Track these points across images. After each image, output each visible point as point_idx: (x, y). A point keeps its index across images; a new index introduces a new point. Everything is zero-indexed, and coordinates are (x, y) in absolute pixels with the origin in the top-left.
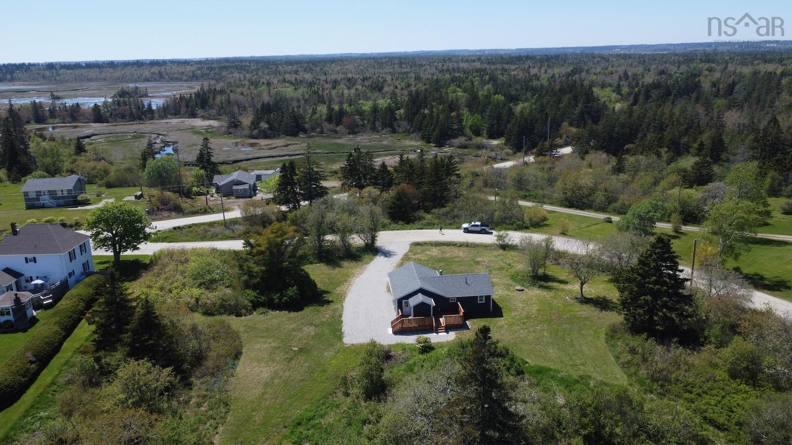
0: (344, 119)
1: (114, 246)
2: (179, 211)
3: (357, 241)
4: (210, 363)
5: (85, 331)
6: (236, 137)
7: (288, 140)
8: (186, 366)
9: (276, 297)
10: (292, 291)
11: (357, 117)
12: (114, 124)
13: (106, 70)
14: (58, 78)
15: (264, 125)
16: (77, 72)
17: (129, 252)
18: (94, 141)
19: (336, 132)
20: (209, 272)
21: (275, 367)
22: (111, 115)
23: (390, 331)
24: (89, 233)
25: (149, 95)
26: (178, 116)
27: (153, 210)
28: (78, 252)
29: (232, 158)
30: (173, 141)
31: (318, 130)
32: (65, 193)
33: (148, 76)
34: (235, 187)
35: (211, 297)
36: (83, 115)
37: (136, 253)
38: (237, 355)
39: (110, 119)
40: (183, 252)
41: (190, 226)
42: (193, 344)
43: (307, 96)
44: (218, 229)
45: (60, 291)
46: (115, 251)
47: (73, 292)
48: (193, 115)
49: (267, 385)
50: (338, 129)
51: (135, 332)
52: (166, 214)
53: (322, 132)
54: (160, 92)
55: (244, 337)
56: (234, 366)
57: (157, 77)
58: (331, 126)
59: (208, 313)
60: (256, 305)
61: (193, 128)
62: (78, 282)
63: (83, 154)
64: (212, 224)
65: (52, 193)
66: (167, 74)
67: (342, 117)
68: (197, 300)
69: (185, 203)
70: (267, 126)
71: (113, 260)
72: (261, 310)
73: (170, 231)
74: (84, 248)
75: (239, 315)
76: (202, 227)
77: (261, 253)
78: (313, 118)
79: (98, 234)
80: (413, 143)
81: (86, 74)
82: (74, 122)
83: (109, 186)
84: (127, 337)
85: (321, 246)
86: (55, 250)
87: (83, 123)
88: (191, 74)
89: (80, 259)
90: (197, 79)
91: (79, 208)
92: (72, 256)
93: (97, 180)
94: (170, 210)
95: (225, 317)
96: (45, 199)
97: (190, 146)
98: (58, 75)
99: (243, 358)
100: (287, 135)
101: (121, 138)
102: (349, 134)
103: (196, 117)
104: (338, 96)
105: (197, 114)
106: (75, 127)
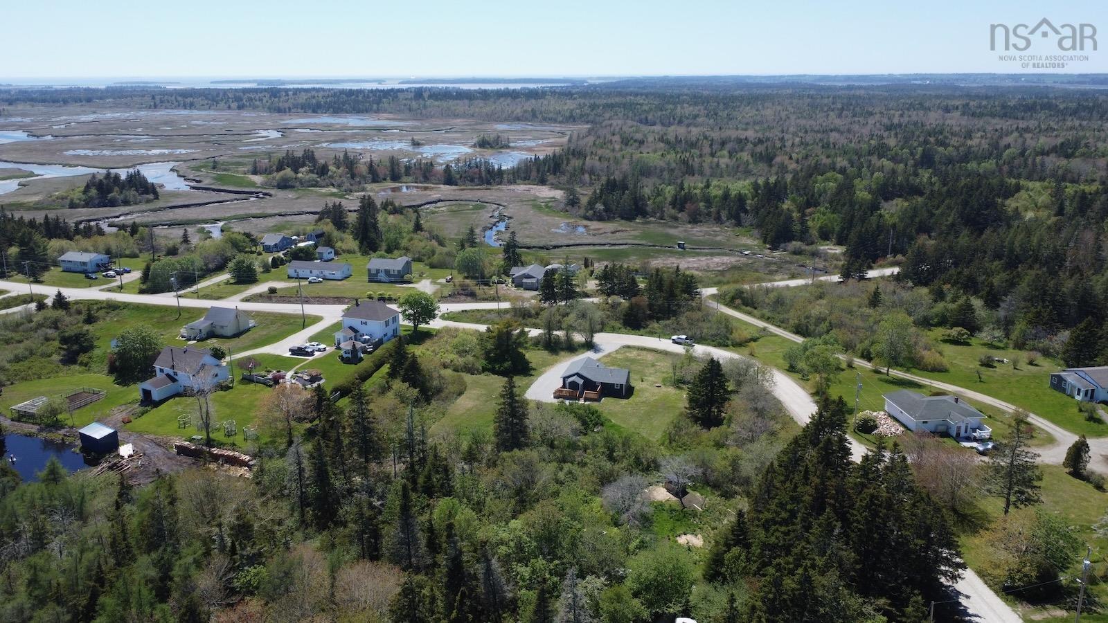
0: (688, 206)
1: (414, 320)
2: (473, 296)
3: (579, 338)
4: (443, 395)
5: (385, 369)
6: (571, 216)
7: (621, 225)
8: (430, 393)
9: (497, 366)
10: (507, 364)
11: (702, 204)
12: (462, 187)
13: (476, 102)
14: (424, 112)
15: (600, 207)
16: (444, 104)
17: (423, 326)
18: (437, 210)
19: (676, 219)
20: (463, 345)
21: (477, 402)
22: (461, 177)
23: (552, 396)
24: (400, 310)
25: (512, 145)
26: (527, 182)
27: (454, 294)
28: (391, 321)
29: (554, 243)
30: (509, 215)
31: (658, 215)
32: (396, 273)
33: (519, 115)
34: (525, 280)
35: (461, 361)
36: (435, 175)
37: (427, 326)
38: (460, 394)
39: (459, 181)
40: (457, 330)
41: (473, 311)
42: (435, 383)
43: (673, 165)
44: (492, 316)
45: (377, 345)
46: (414, 323)
47: (384, 346)
48: (543, 182)
49: (468, 410)
50: (680, 215)
51: (406, 370)
52: (463, 298)
53: (662, 218)
54: (524, 140)
55: (469, 386)
56: (456, 399)
57: (529, 116)
58: (673, 211)
59: (456, 370)
60: (484, 370)
61: (536, 198)
62: (388, 340)
63: (419, 232)
64: (489, 311)
65: (387, 272)
66: (541, 113)
67: (686, 202)
68: (452, 361)
69: (479, 290)
70: (602, 207)
71: (413, 329)
72: (487, 373)
73: (459, 313)
74: (395, 319)
75: (473, 374)
76: (482, 313)
77: (494, 337)
78: (657, 200)
79: (405, 310)
80: (749, 242)
81: (453, 108)
82: (425, 182)
83: (432, 266)
84: (402, 372)
85: (550, 338)
86: (378, 319)
87: (433, 184)
88: (568, 114)
89: (392, 327)
90: (574, 120)
91: (404, 285)
92: (387, 324)
93: (425, 258)
94: (466, 295)
95: (463, 374)
96: (382, 276)
97: (522, 224)
98: (425, 107)
99: (463, 396)
100: (623, 218)
101: (463, 208)
102: (690, 222)
103: (545, 185)
104: (711, 168)
105: (547, 180)
106: (426, 188)
